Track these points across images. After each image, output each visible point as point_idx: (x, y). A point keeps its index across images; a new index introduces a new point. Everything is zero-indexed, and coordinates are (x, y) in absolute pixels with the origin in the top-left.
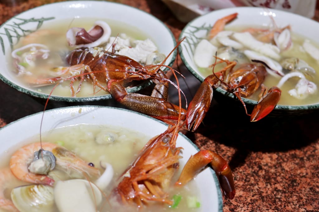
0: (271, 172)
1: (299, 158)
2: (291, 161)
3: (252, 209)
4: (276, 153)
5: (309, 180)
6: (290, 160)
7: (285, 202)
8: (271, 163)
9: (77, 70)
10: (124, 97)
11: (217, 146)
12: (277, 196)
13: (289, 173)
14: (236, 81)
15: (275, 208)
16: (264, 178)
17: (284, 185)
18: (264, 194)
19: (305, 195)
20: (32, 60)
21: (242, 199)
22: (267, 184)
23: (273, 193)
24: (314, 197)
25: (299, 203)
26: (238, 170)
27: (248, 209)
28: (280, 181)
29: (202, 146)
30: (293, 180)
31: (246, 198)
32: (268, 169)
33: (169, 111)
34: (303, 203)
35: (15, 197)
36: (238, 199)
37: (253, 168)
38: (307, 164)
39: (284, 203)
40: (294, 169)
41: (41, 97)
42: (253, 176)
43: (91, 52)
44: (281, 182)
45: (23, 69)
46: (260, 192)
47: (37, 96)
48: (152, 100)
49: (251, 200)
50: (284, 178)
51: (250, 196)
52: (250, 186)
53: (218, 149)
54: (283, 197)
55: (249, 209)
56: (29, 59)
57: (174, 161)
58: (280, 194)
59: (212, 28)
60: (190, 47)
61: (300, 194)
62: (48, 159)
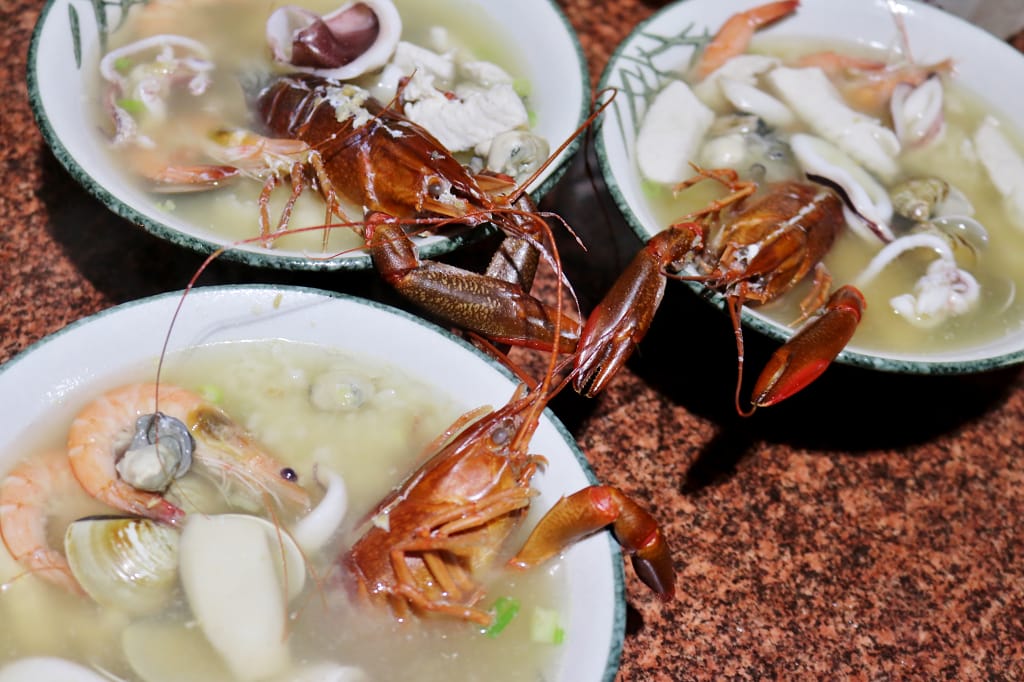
0: (802, 514)
1: (893, 479)
2: (866, 487)
3: (725, 621)
4: (832, 454)
5: (904, 553)
6: (866, 481)
7: (822, 609)
8: (807, 484)
9: (284, 154)
10: (406, 274)
11: (666, 411)
12: (802, 591)
13: (853, 523)
14: (740, 258)
15: (791, 626)
16: (779, 529)
17: (830, 560)
18: (768, 580)
19: (883, 597)
20: (160, 93)
21: (703, 585)
22: (782, 549)
23: (795, 580)
24: (907, 608)
25: (859, 620)
26: (710, 493)
27: (712, 619)
28: (822, 546)
29: (621, 404)
30: (860, 545)
31: (714, 586)
32: (796, 502)
33: (531, 324)
34: (872, 619)
35: (74, 550)
36: (691, 585)
37: (753, 493)
38: (912, 502)
39: (820, 613)
40: (869, 512)
41: (172, 240)
42: (748, 518)
43: (333, 103)
44: (825, 548)
45: (130, 126)
46: (758, 571)
47: (162, 237)
48: (486, 287)
49: (728, 592)
50: (836, 535)
51: (727, 580)
52: (734, 548)
53: (665, 421)
54: (819, 597)
55: (717, 617)
56: (151, 93)
57: (513, 505)
58: (814, 584)
59: (713, 39)
60: (633, 107)
61: (870, 593)
62: (173, 446)
